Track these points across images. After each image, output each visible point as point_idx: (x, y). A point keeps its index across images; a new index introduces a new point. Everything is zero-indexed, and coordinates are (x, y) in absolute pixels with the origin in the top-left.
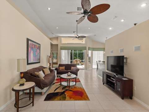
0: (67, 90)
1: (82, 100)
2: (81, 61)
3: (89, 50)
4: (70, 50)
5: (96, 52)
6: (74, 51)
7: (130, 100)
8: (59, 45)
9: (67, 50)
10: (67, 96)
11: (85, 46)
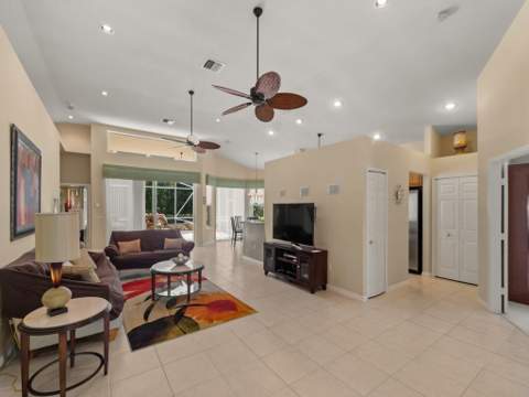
0: (185, 307)
1: (241, 316)
2: (166, 219)
3: (207, 183)
4: (144, 182)
5: (227, 190)
6: (159, 185)
7: (323, 292)
8: (92, 157)
9: (131, 181)
10: (198, 319)
11: (197, 171)
